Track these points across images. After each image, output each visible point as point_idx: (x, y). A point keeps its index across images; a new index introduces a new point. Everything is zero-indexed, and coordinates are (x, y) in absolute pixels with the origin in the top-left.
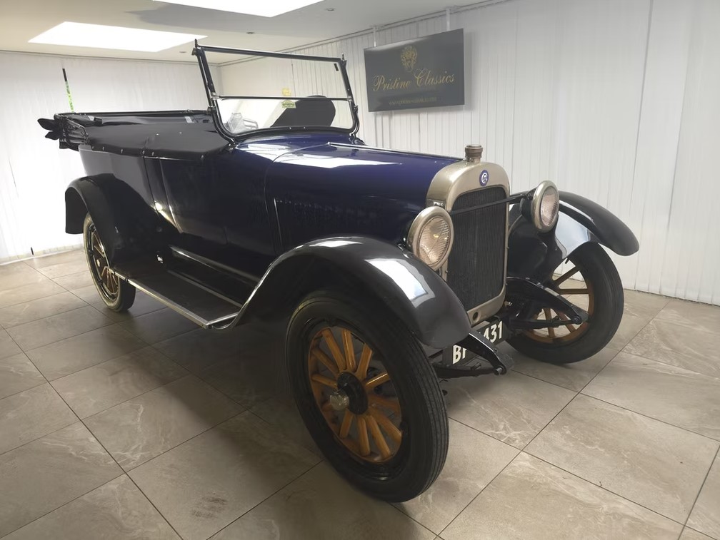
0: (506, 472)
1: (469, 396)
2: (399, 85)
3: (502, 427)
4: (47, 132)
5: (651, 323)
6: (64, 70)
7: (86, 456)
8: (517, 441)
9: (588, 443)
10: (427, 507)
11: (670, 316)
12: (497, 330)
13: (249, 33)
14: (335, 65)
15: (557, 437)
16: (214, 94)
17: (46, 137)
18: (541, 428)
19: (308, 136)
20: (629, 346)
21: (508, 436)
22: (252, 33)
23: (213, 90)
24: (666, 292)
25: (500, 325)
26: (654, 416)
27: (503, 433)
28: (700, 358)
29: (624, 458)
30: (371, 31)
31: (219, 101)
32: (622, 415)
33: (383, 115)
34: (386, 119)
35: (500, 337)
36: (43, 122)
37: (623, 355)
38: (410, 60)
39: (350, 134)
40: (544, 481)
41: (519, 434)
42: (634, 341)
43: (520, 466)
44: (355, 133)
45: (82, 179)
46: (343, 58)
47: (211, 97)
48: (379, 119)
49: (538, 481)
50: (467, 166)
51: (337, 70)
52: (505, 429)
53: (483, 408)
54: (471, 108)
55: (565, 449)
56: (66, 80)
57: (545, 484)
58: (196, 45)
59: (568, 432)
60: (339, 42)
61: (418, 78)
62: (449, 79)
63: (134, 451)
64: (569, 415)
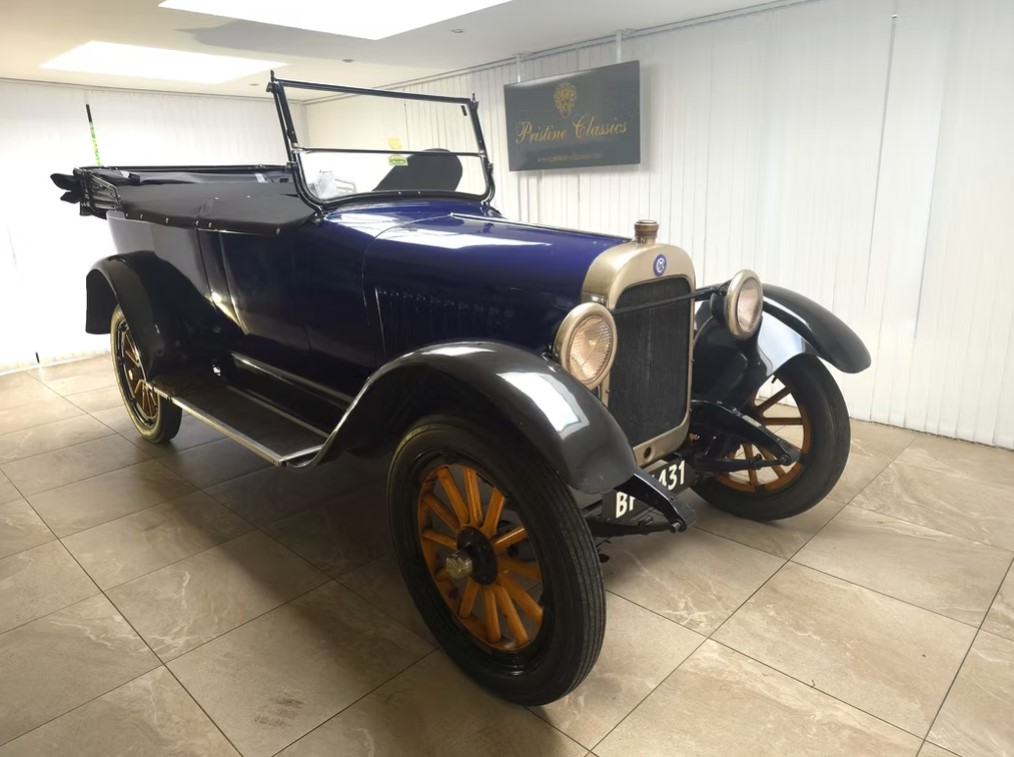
0: (687, 666)
1: (639, 563)
2: (552, 136)
3: (682, 605)
4: (63, 192)
5: (890, 466)
6: (88, 106)
7: (107, 639)
8: (702, 625)
9: (798, 627)
10: (576, 712)
11: (916, 457)
12: (678, 473)
13: (346, 61)
14: (463, 107)
15: (754, 618)
16: (296, 145)
17: (63, 198)
18: (735, 607)
19: (425, 204)
20: (860, 498)
21: (690, 617)
22: (349, 61)
23: (294, 140)
24: (911, 424)
25: (682, 466)
26: (889, 592)
27: (684, 613)
28: (952, 513)
29: (846, 649)
30: (513, 61)
31: (303, 155)
32: (846, 591)
33: (529, 176)
34: (533, 181)
35: (682, 482)
36: (59, 179)
37: (852, 509)
38: (567, 101)
39: (482, 203)
40: (737, 678)
41: (706, 616)
42: (867, 490)
43: (705, 658)
44: (489, 201)
45: (111, 258)
46: (474, 99)
47: (291, 149)
48: (524, 181)
49: (730, 678)
50: (638, 248)
51: (465, 114)
52: (687, 608)
53: (657, 579)
54: (648, 168)
55: (767, 635)
56: (90, 120)
57: (738, 683)
58: (273, 79)
59: (772, 613)
60: (469, 76)
61: (577, 126)
62: (619, 128)
63: (176, 634)
64: (774, 590)
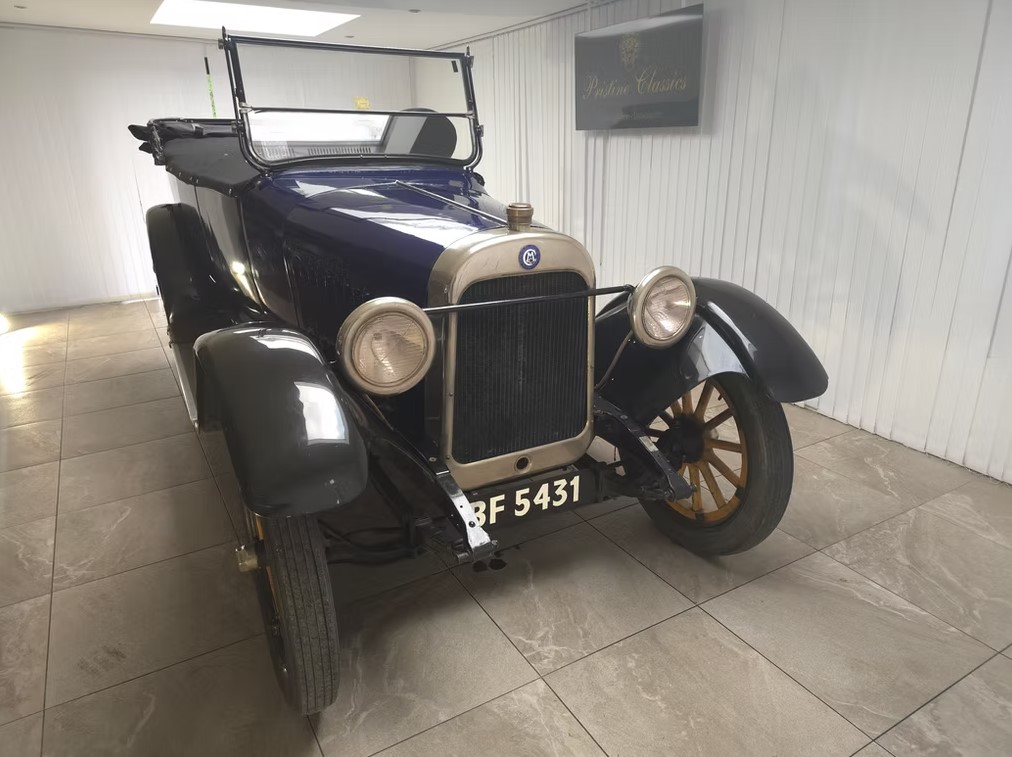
0: (494, 707)
1: (531, 577)
2: (616, 91)
3: (541, 634)
4: (141, 142)
5: (909, 513)
6: (206, 59)
7: (30, 561)
8: (546, 660)
9: (649, 688)
10: (348, 728)
11: (956, 507)
12: (569, 489)
13: (412, 11)
14: (454, 63)
15: (608, 668)
16: (244, 104)
17: (141, 148)
18: (596, 648)
20: (841, 546)
21: (540, 649)
22: (417, 11)
23: (242, 99)
24: (972, 463)
25: (575, 482)
26: (790, 669)
27: (535, 644)
28: (948, 585)
29: (687, 726)
30: (584, 8)
31: (252, 115)
32: (737, 655)
33: (596, 136)
34: (600, 142)
35: (576, 498)
36: (135, 130)
37: (818, 558)
38: (632, 52)
39: (465, 168)
40: (537, 732)
41: (556, 651)
42: (856, 539)
43: (520, 701)
44: (473, 167)
46: (468, 53)
47: (239, 108)
48: (591, 141)
49: (530, 730)
51: (456, 70)
52: (544, 639)
53: (536, 599)
55: (606, 690)
56: (208, 73)
57: (534, 737)
58: (224, 35)
59: (631, 664)
61: (639, 81)
62: (680, 84)
63: (80, 567)
64: (654, 638)
